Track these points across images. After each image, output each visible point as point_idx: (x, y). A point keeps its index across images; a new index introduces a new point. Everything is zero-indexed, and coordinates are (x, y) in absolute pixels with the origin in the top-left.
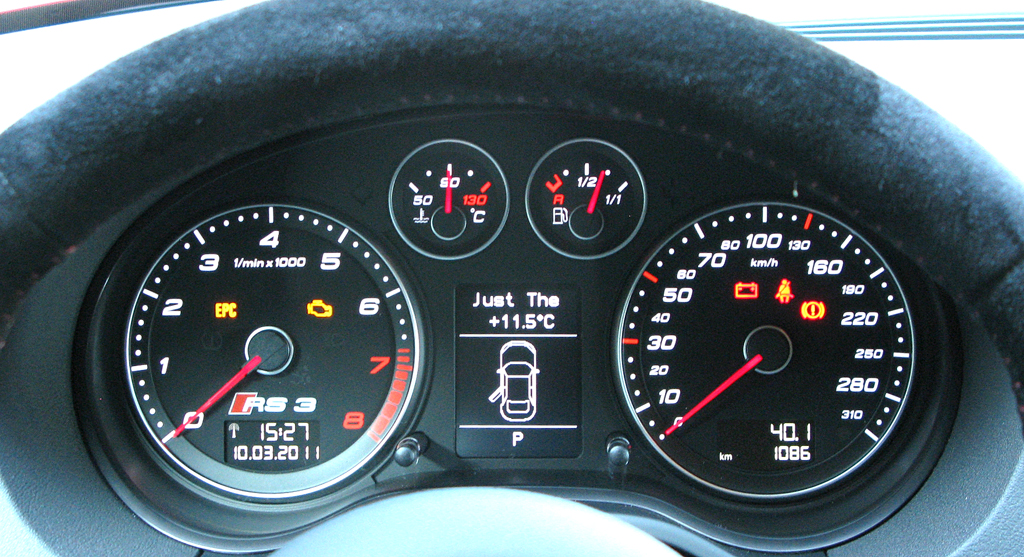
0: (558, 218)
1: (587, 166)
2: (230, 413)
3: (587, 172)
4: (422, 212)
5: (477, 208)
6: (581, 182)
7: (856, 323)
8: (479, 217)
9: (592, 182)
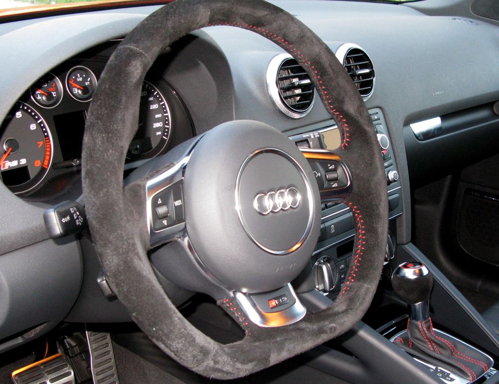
0: (75, 91)
1: (78, 75)
2: (2, 169)
3: (79, 76)
4: (39, 96)
5: (54, 92)
6: (78, 80)
7: (154, 108)
8: (55, 94)
9: (81, 79)
